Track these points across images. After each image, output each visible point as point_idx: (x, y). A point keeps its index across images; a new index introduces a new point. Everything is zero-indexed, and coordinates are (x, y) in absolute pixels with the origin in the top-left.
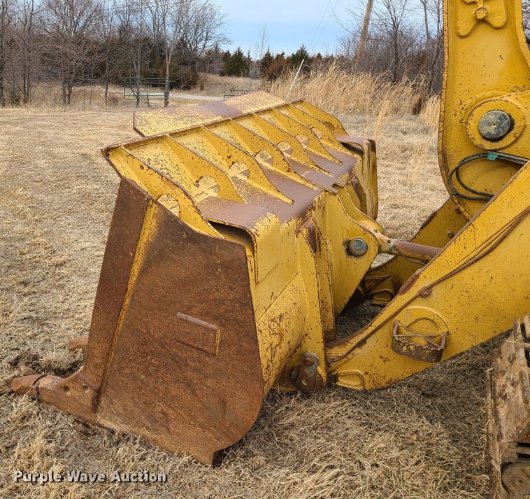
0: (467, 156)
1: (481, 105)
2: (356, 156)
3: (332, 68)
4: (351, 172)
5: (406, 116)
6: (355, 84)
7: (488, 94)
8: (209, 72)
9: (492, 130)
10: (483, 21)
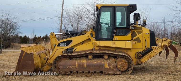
2: (46, 51)
8: (15, 43)
9: (54, 46)
10: (53, 37)
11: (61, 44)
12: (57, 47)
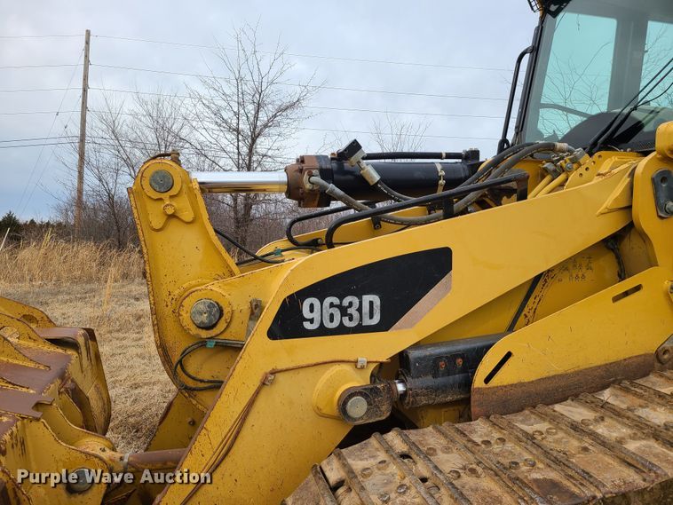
0: (187, 346)
1: (188, 295)
2: (70, 352)
3: (47, 237)
4: (63, 376)
5: (136, 280)
6: (77, 252)
7: (194, 282)
9: (204, 318)
10: (173, 216)
11: (314, 312)
12: (261, 352)
